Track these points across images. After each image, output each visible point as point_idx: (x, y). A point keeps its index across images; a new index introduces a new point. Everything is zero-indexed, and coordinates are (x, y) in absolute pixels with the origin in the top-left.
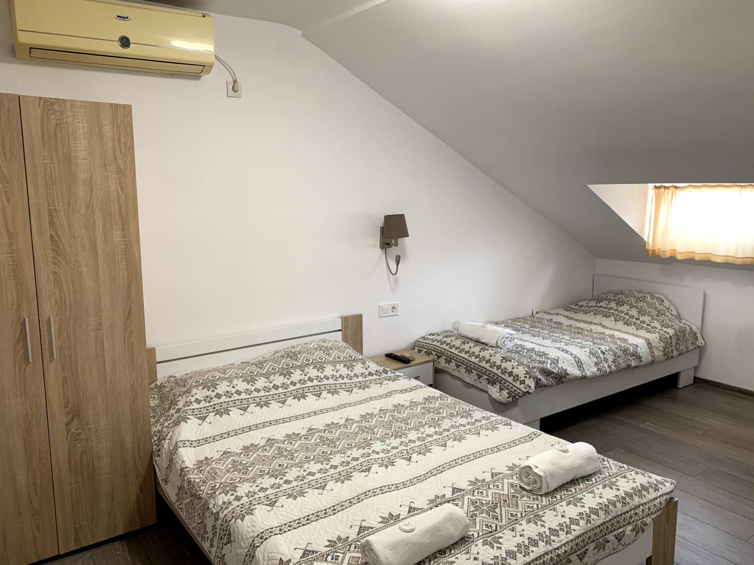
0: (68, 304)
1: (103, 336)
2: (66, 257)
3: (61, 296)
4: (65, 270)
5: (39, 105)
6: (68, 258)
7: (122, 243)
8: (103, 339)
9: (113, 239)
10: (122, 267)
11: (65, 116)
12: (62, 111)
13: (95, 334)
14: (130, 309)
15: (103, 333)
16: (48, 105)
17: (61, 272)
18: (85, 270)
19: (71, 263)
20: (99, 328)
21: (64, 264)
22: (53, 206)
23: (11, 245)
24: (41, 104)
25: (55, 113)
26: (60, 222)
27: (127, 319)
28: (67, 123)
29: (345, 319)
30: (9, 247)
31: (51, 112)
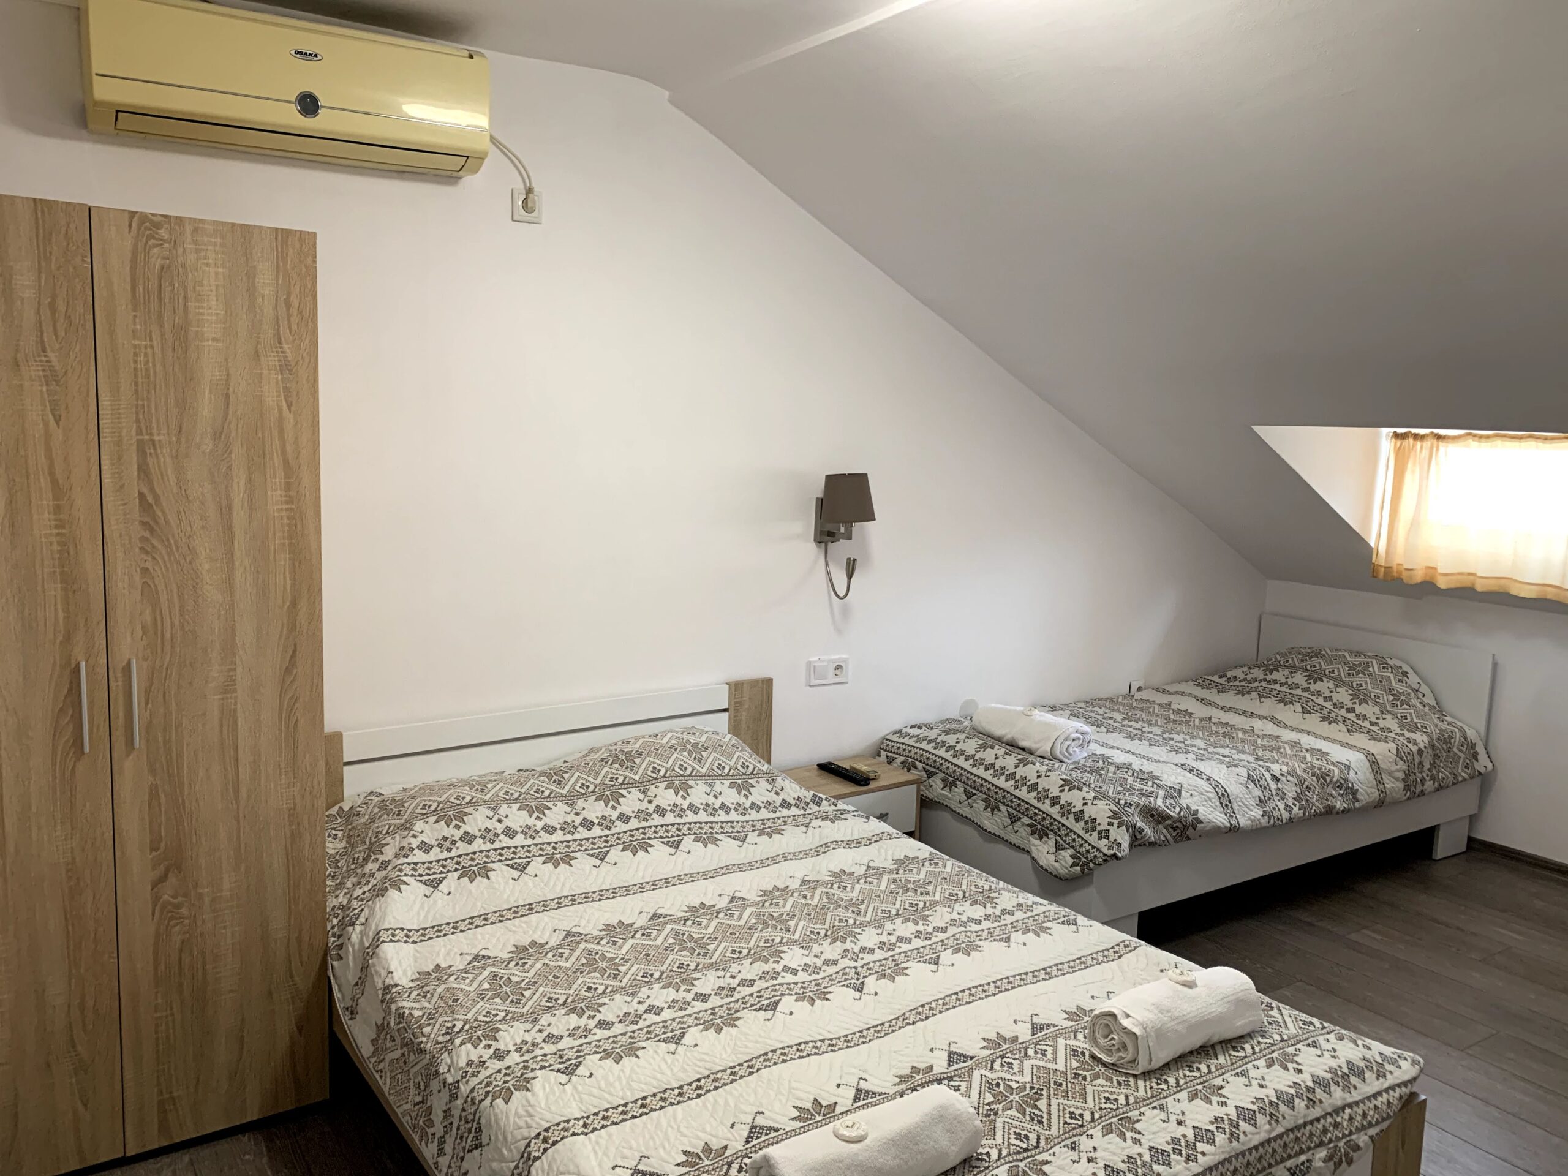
0: (168, 635)
1: (236, 704)
2: (168, 540)
3: (155, 619)
4: (166, 566)
5: (130, 226)
6: (172, 542)
7: (284, 513)
8: (235, 711)
9: (267, 505)
10: (283, 563)
11: (180, 251)
12: (175, 242)
13: (220, 699)
14: (294, 652)
15: (236, 697)
16: (146, 229)
17: (156, 568)
18: (207, 566)
19: (178, 551)
20: (228, 687)
21: (164, 552)
22: (147, 434)
23: (58, 509)
24: (134, 225)
25: (162, 244)
26: (159, 466)
27: (288, 671)
28: (183, 266)
29: (736, 687)
30: (55, 514)
31: (151, 242)
